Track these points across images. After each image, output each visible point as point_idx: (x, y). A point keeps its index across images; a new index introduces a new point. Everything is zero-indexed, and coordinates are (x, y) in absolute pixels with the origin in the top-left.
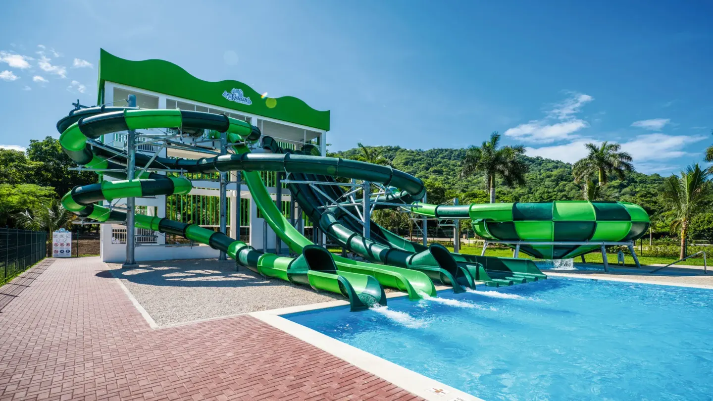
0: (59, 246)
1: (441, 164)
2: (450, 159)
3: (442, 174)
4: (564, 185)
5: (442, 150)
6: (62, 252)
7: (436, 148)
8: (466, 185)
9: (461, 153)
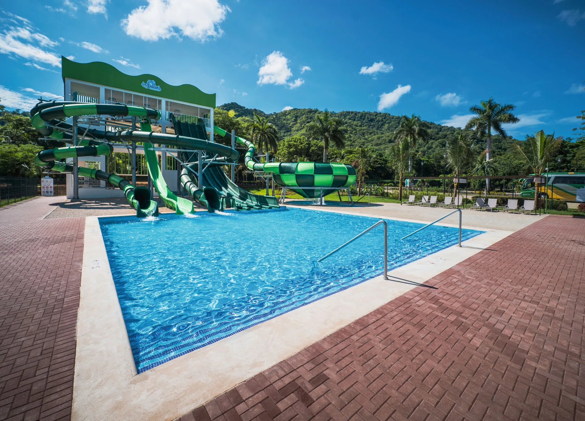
0: (46, 188)
1: (347, 125)
2: (354, 120)
3: (347, 133)
4: (432, 143)
5: (349, 112)
6: (47, 192)
7: (345, 111)
8: (363, 142)
9: (362, 115)
